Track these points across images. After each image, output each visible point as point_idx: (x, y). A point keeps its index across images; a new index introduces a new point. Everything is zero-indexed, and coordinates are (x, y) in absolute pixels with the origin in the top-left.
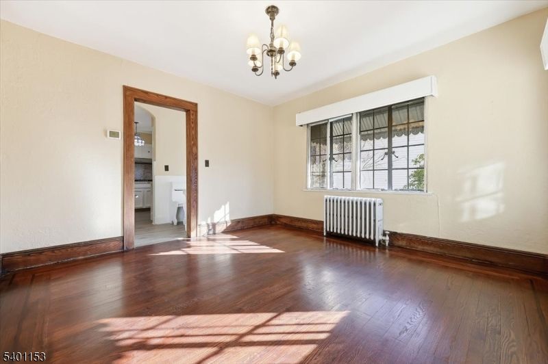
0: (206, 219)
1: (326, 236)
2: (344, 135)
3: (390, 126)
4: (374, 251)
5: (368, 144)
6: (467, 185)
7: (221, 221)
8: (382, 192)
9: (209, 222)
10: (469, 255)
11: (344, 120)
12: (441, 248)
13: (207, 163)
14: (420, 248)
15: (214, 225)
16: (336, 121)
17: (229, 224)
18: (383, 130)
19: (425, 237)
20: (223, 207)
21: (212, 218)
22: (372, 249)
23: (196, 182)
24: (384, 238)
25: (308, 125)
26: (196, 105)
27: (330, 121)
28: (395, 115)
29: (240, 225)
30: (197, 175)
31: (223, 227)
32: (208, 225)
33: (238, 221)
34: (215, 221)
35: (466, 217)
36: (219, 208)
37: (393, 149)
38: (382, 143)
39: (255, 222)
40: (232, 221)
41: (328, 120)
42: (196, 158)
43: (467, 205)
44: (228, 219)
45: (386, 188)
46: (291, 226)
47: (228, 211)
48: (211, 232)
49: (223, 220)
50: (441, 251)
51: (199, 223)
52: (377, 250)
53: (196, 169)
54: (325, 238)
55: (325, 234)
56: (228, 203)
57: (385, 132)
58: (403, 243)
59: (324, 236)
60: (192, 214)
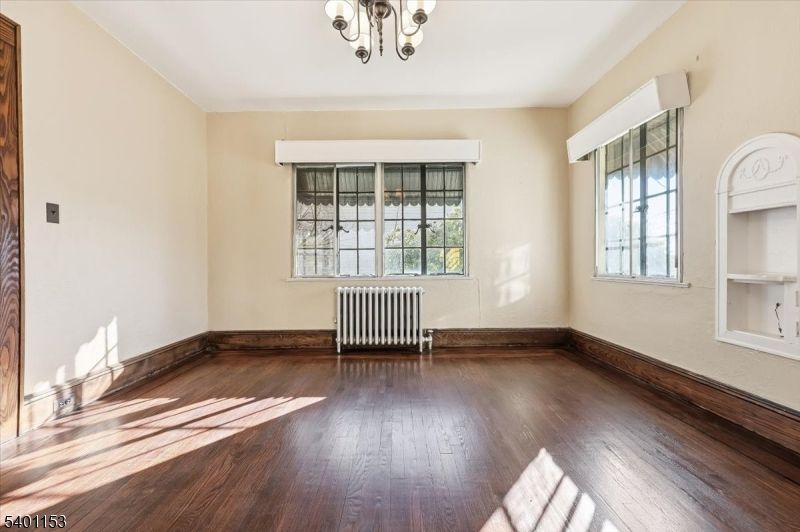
0: (50, 374)
1: (342, 353)
2: (357, 193)
3: (424, 189)
4: (418, 360)
5: (393, 211)
6: (503, 266)
7: (97, 369)
8: (417, 278)
9: (61, 378)
10: (506, 341)
11: (356, 170)
12: (482, 339)
13: (53, 213)
14: (462, 343)
15: (76, 387)
16: (346, 170)
17: (117, 375)
18: (413, 194)
19: (466, 330)
20: (102, 330)
21: (71, 367)
22: (414, 357)
23: (18, 269)
24: (427, 339)
25: (293, 164)
26: (14, 28)
27: (338, 166)
28: (429, 176)
29: (144, 369)
30: (18, 246)
31: (103, 385)
32: (59, 392)
33: (139, 362)
34: (80, 374)
35: (502, 302)
36: (90, 337)
37: (428, 222)
38: (413, 211)
39: (175, 356)
40: (126, 364)
41: (335, 164)
42: (15, 192)
43: (503, 289)
44: (114, 360)
45: (420, 272)
46: (259, 349)
47: (113, 340)
48: (69, 408)
49: (102, 366)
50: (482, 342)
51: (26, 391)
52: (421, 357)
53: (15, 229)
54: (339, 357)
55: (339, 351)
56: (115, 319)
57: (417, 197)
58: (444, 342)
59: (337, 353)
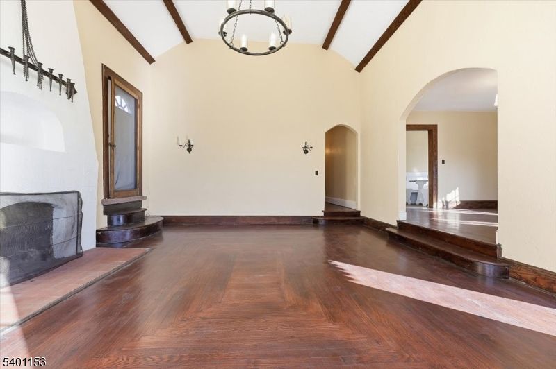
0: (442, 198)
9: (444, 200)
13: (443, 162)
15: (447, 203)
17: (459, 203)
20: (453, 191)
21: (446, 198)
23: (437, 174)
26: (436, 126)
29: (468, 205)
30: (437, 170)
31: (455, 205)
32: (443, 202)
33: (467, 203)
34: (448, 200)
36: (450, 192)
40: (462, 202)
42: (436, 159)
44: (458, 200)
47: (457, 195)
48: (445, 207)
49: (454, 200)
53: (436, 166)
60: (434, 194)
